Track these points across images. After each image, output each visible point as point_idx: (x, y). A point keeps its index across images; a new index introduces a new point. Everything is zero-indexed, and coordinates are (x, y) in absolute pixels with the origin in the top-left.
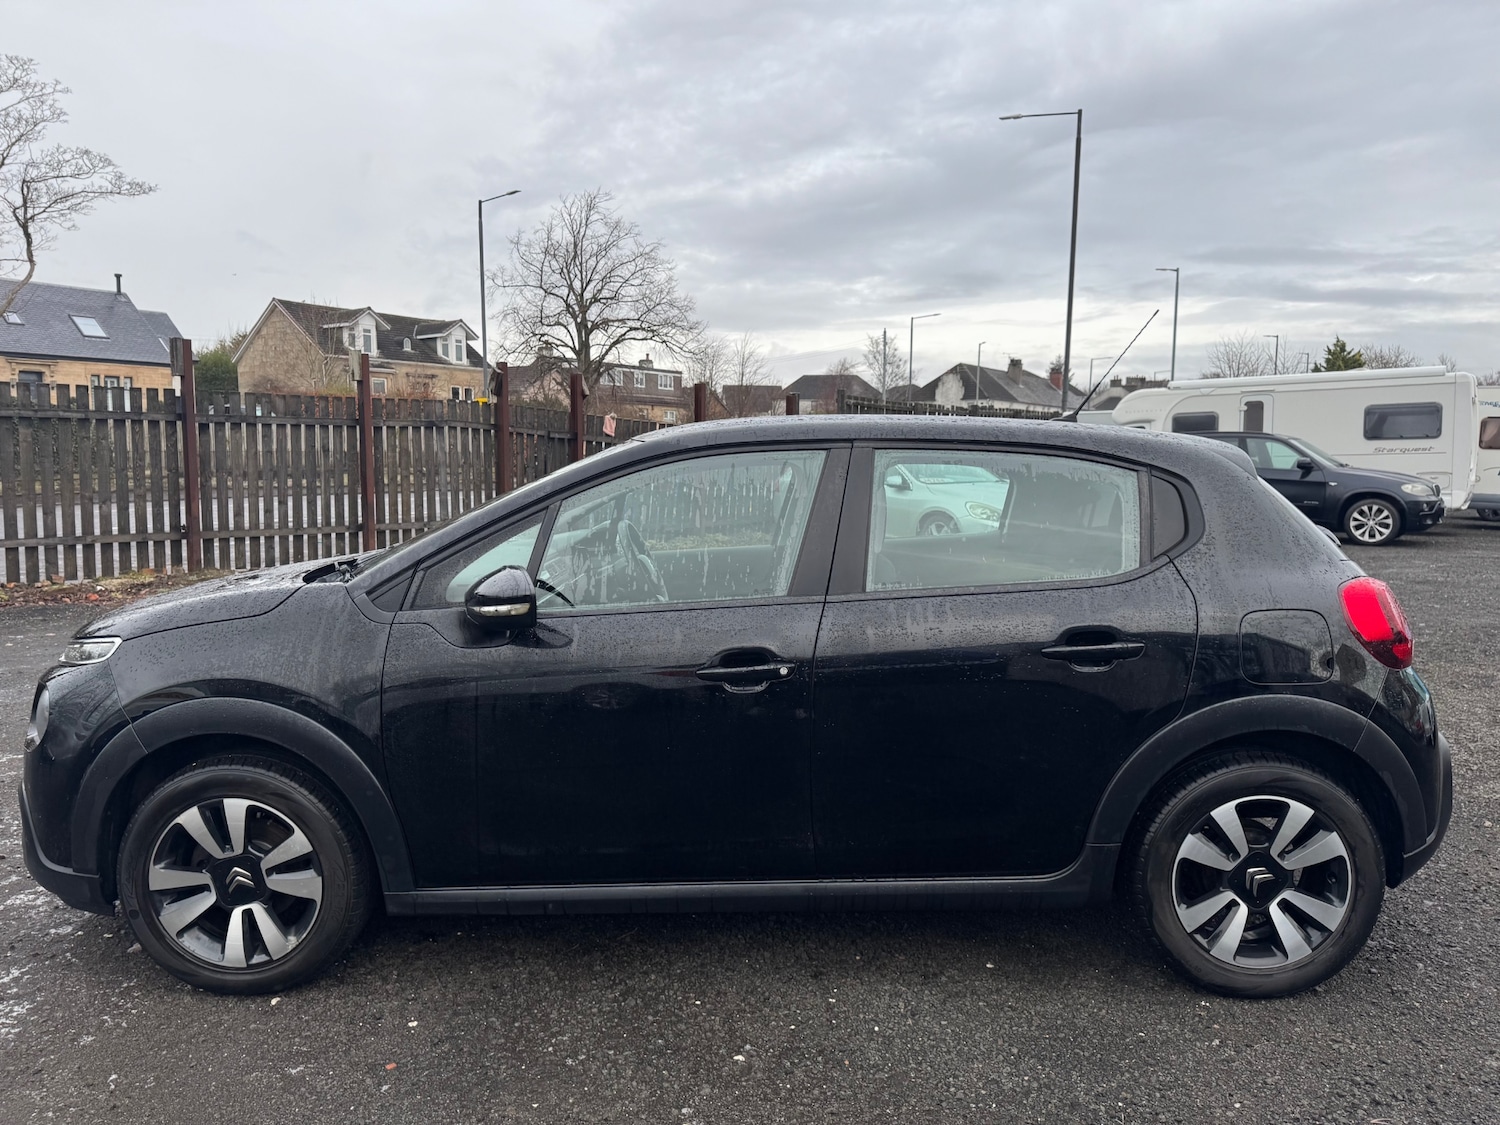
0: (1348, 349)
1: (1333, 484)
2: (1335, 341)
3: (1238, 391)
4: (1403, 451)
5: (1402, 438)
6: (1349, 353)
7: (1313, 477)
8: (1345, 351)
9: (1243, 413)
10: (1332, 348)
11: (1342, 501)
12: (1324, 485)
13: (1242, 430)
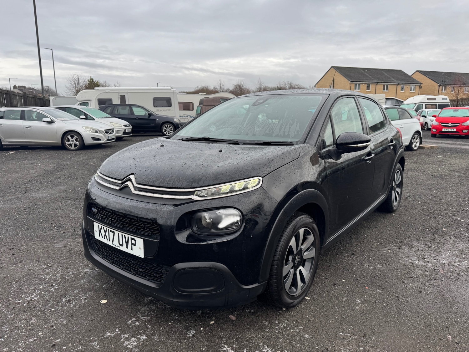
0: (94, 81)
1: (157, 119)
2: (90, 78)
3: (117, 91)
4: (164, 110)
5: (163, 107)
6: (95, 82)
7: (151, 118)
8: (93, 81)
9: (119, 99)
10: (90, 80)
11: (161, 124)
12: (155, 120)
13: (120, 103)
